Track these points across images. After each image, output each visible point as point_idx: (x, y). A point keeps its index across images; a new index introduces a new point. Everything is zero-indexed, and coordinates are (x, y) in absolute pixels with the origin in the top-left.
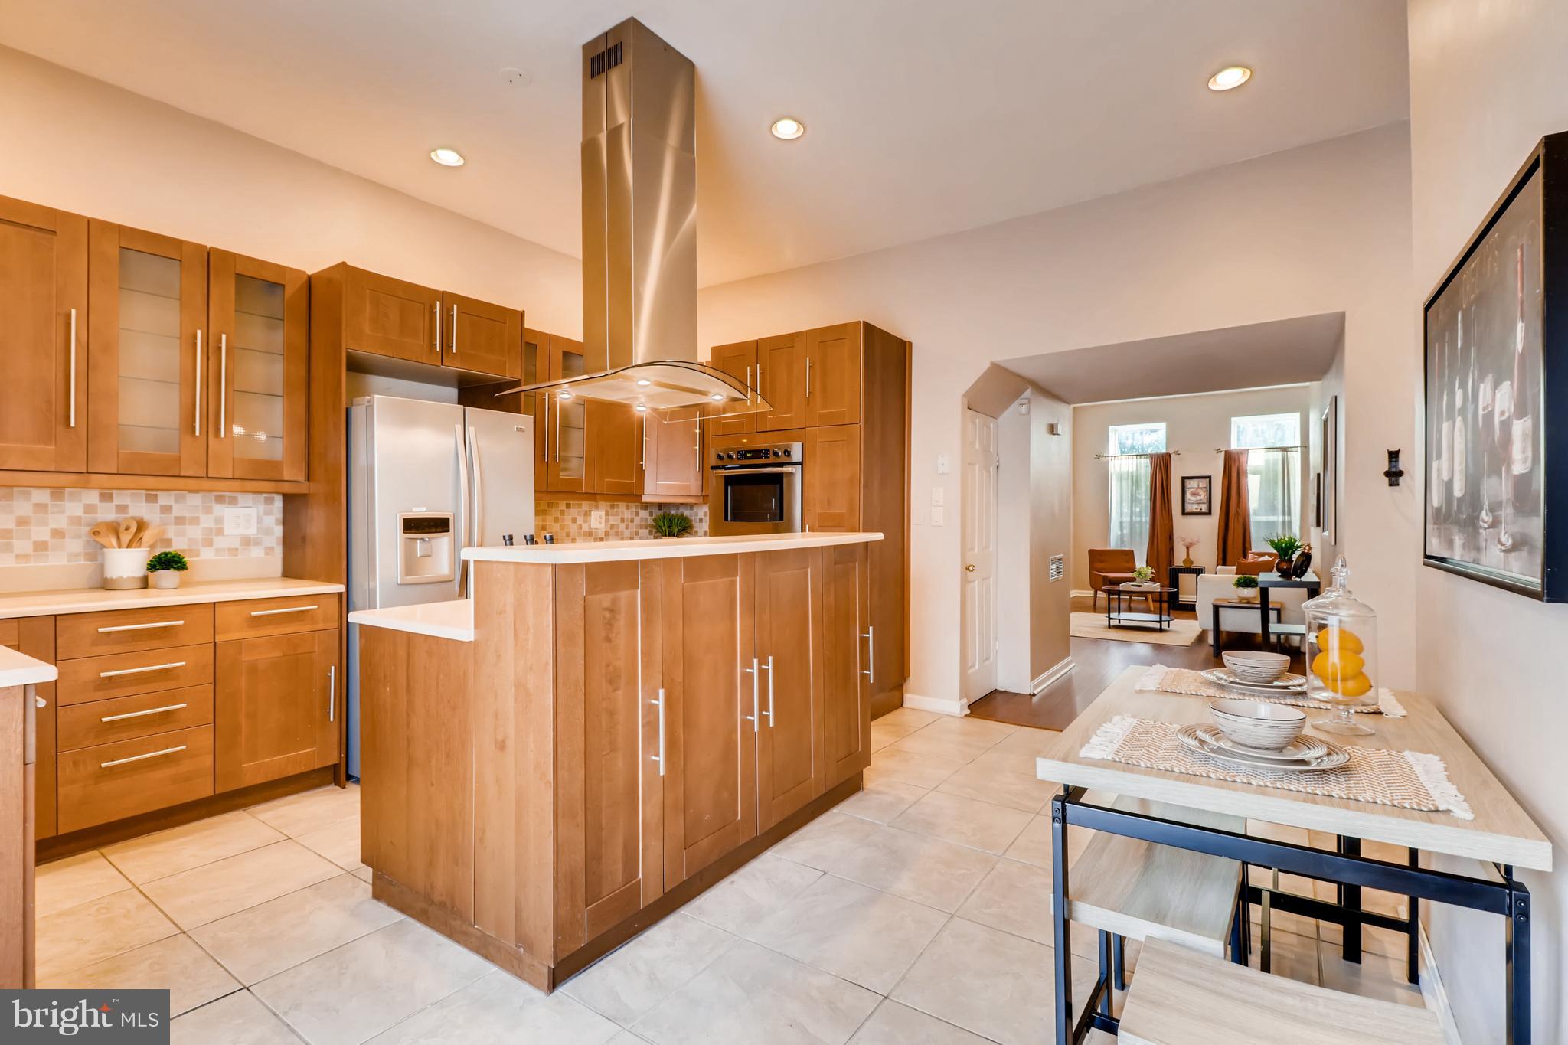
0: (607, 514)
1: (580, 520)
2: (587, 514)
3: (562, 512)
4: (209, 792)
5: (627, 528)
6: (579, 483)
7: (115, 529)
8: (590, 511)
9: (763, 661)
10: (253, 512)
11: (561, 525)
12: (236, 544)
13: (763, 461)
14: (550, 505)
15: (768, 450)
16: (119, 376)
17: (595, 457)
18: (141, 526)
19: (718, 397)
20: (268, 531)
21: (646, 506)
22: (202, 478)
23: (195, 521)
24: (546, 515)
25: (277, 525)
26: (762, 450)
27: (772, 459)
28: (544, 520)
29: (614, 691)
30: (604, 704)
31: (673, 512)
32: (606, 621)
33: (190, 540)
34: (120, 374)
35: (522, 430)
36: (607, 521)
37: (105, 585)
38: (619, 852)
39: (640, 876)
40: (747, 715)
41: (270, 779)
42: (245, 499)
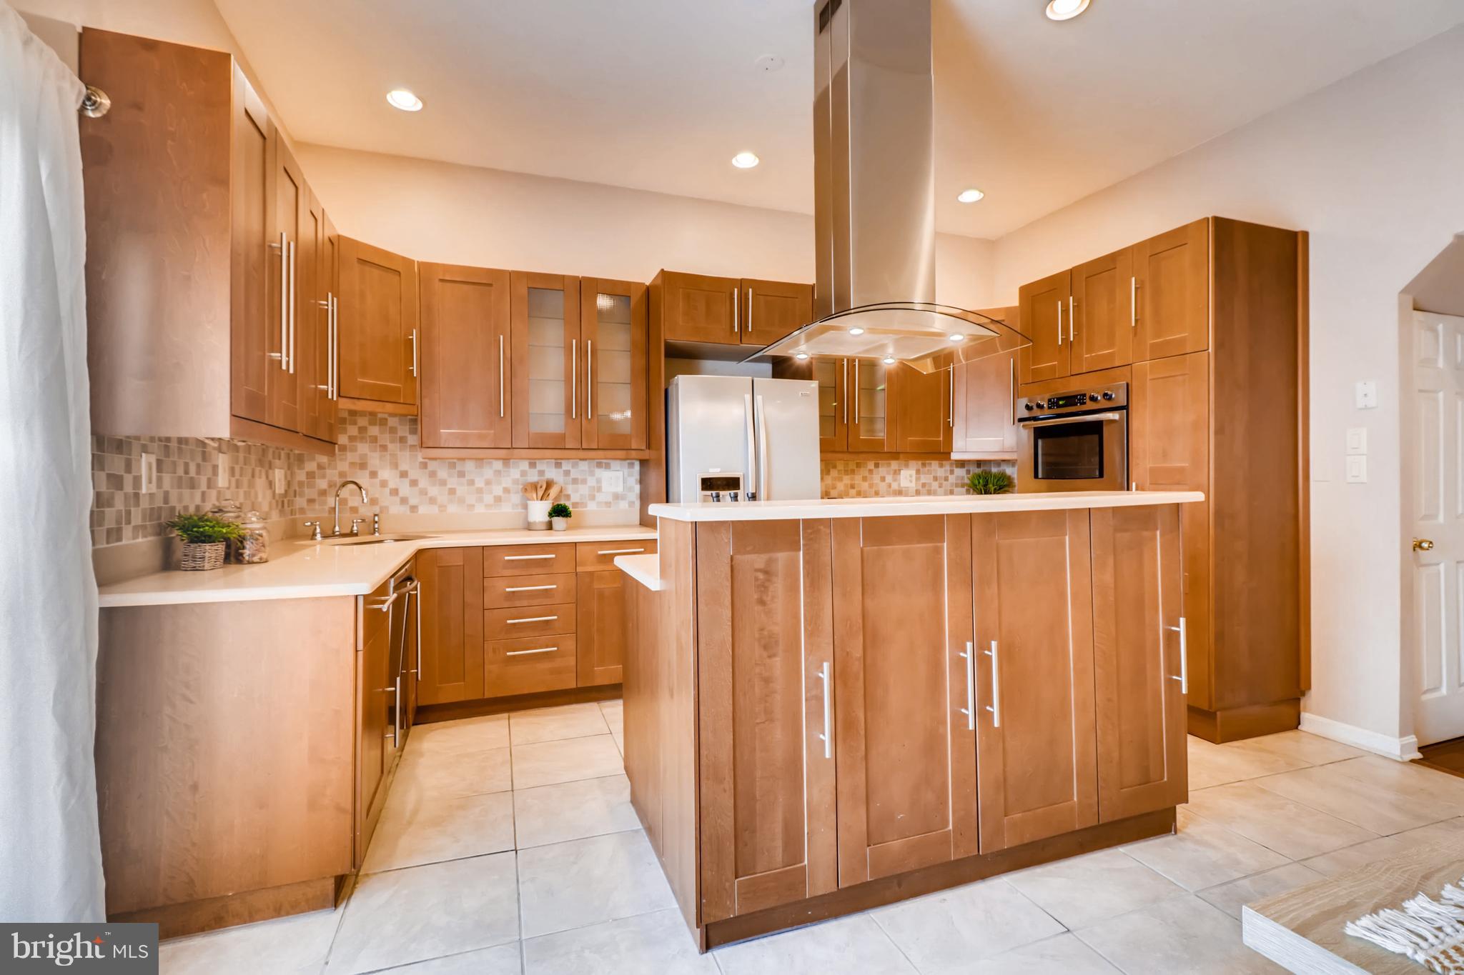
0: (918, 472)
1: (889, 479)
2: (897, 472)
3: (871, 471)
4: (572, 685)
5: (940, 487)
6: (881, 443)
7: (535, 487)
8: (900, 470)
9: (982, 646)
10: (620, 474)
11: (869, 484)
12: (610, 499)
13: (1079, 408)
14: (858, 465)
15: (1084, 395)
16: (529, 380)
17: (898, 417)
18: (549, 485)
19: (958, 338)
20: (631, 489)
21: (962, 464)
22: (579, 449)
23: (584, 481)
24: (854, 474)
25: (636, 484)
26: (1077, 396)
27: (1090, 405)
28: (852, 479)
29: (770, 657)
30: (757, 670)
31: (994, 470)
32: (759, 582)
33: (581, 495)
34: (530, 378)
35: (807, 395)
36: (918, 479)
37: (529, 527)
38: (778, 828)
39: (806, 862)
40: (962, 708)
41: (613, 682)
42: (615, 464)
